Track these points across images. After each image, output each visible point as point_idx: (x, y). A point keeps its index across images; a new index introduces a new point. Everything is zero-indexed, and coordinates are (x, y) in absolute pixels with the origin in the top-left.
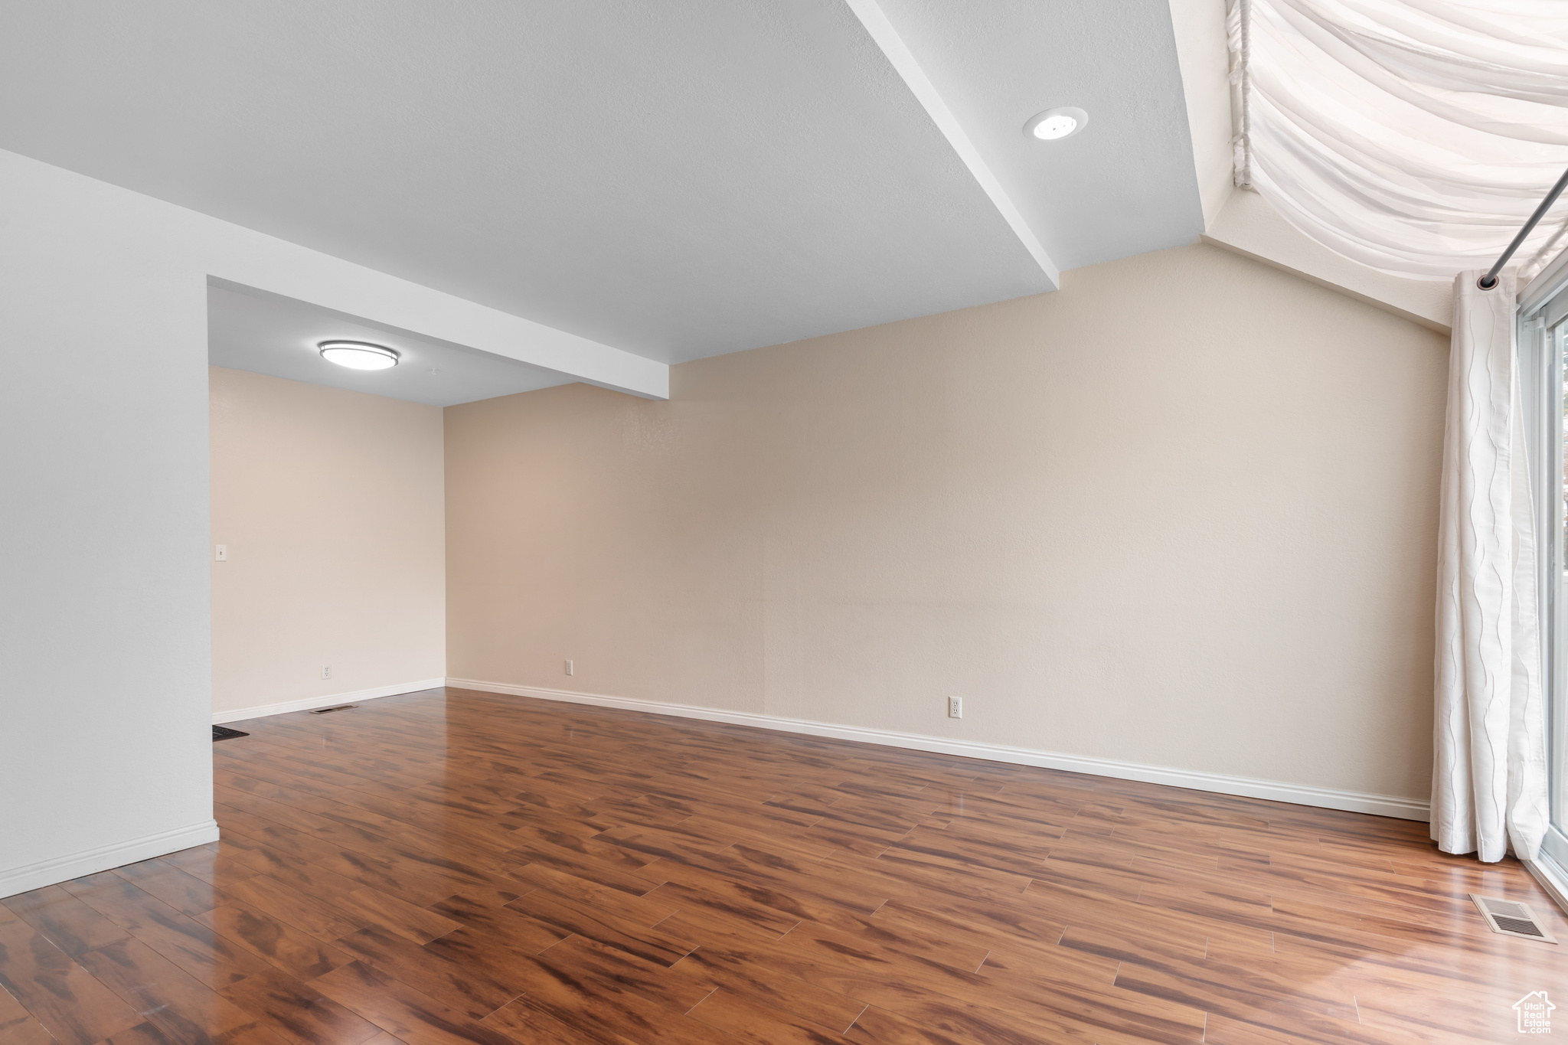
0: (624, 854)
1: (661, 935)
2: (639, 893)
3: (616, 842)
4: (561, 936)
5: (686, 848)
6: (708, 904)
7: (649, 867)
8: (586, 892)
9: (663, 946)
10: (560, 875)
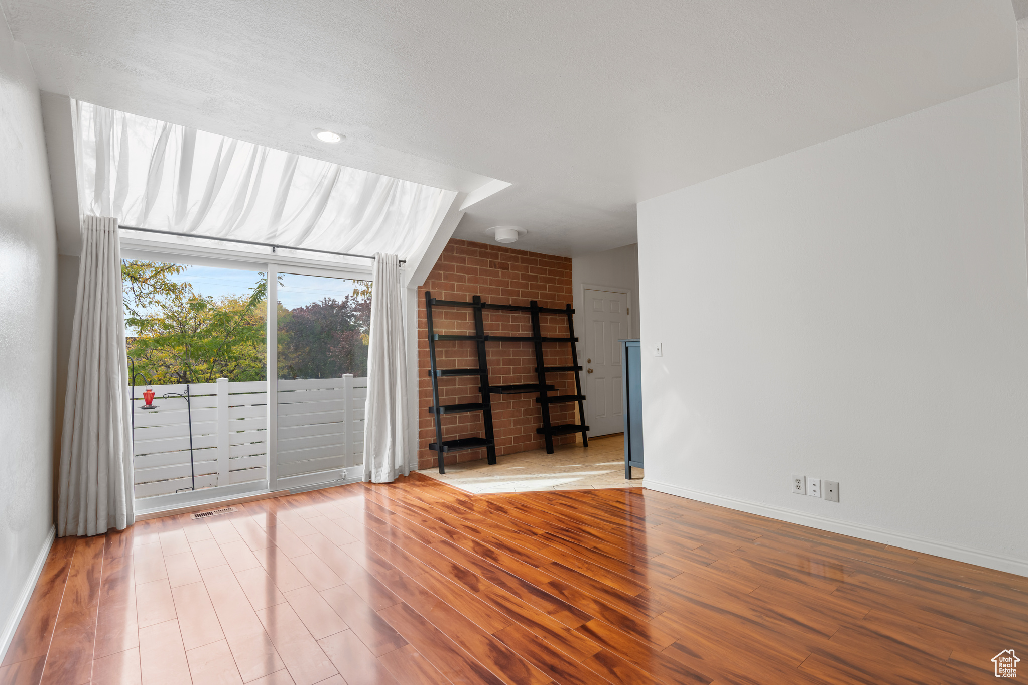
0: (563, 594)
1: (547, 543)
2: (555, 564)
3: (570, 609)
4: (595, 548)
5: (515, 593)
6: (519, 553)
7: (547, 580)
8: (588, 569)
9: (547, 539)
10: (609, 583)
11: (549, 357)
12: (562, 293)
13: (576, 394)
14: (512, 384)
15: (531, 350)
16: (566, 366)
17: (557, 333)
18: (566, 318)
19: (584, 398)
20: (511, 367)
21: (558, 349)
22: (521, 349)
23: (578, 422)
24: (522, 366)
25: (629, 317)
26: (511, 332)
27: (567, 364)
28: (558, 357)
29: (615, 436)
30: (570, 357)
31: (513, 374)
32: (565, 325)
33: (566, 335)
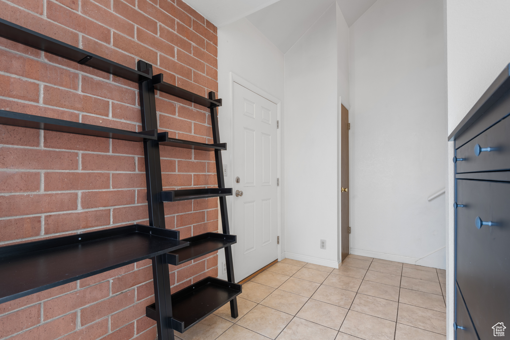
11: (177, 173)
12: (201, 73)
13: (220, 231)
14: (79, 232)
15: (136, 157)
16: (206, 187)
17: (193, 134)
18: (207, 113)
19: (233, 239)
20: (80, 193)
21: (193, 160)
22: (111, 153)
23: (222, 275)
24: (111, 189)
25: (279, 130)
26: (81, 114)
27: (207, 184)
28: (193, 174)
29: (265, 270)
30: (213, 173)
31: (83, 207)
32: (206, 125)
33: (208, 139)
